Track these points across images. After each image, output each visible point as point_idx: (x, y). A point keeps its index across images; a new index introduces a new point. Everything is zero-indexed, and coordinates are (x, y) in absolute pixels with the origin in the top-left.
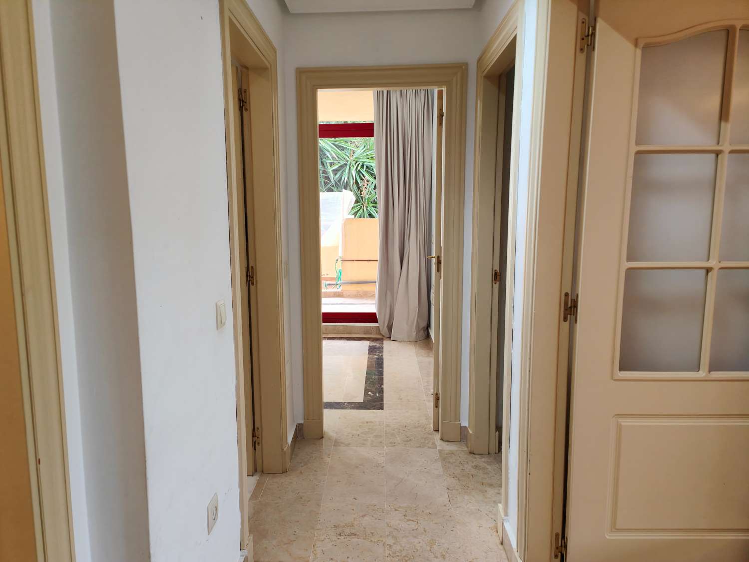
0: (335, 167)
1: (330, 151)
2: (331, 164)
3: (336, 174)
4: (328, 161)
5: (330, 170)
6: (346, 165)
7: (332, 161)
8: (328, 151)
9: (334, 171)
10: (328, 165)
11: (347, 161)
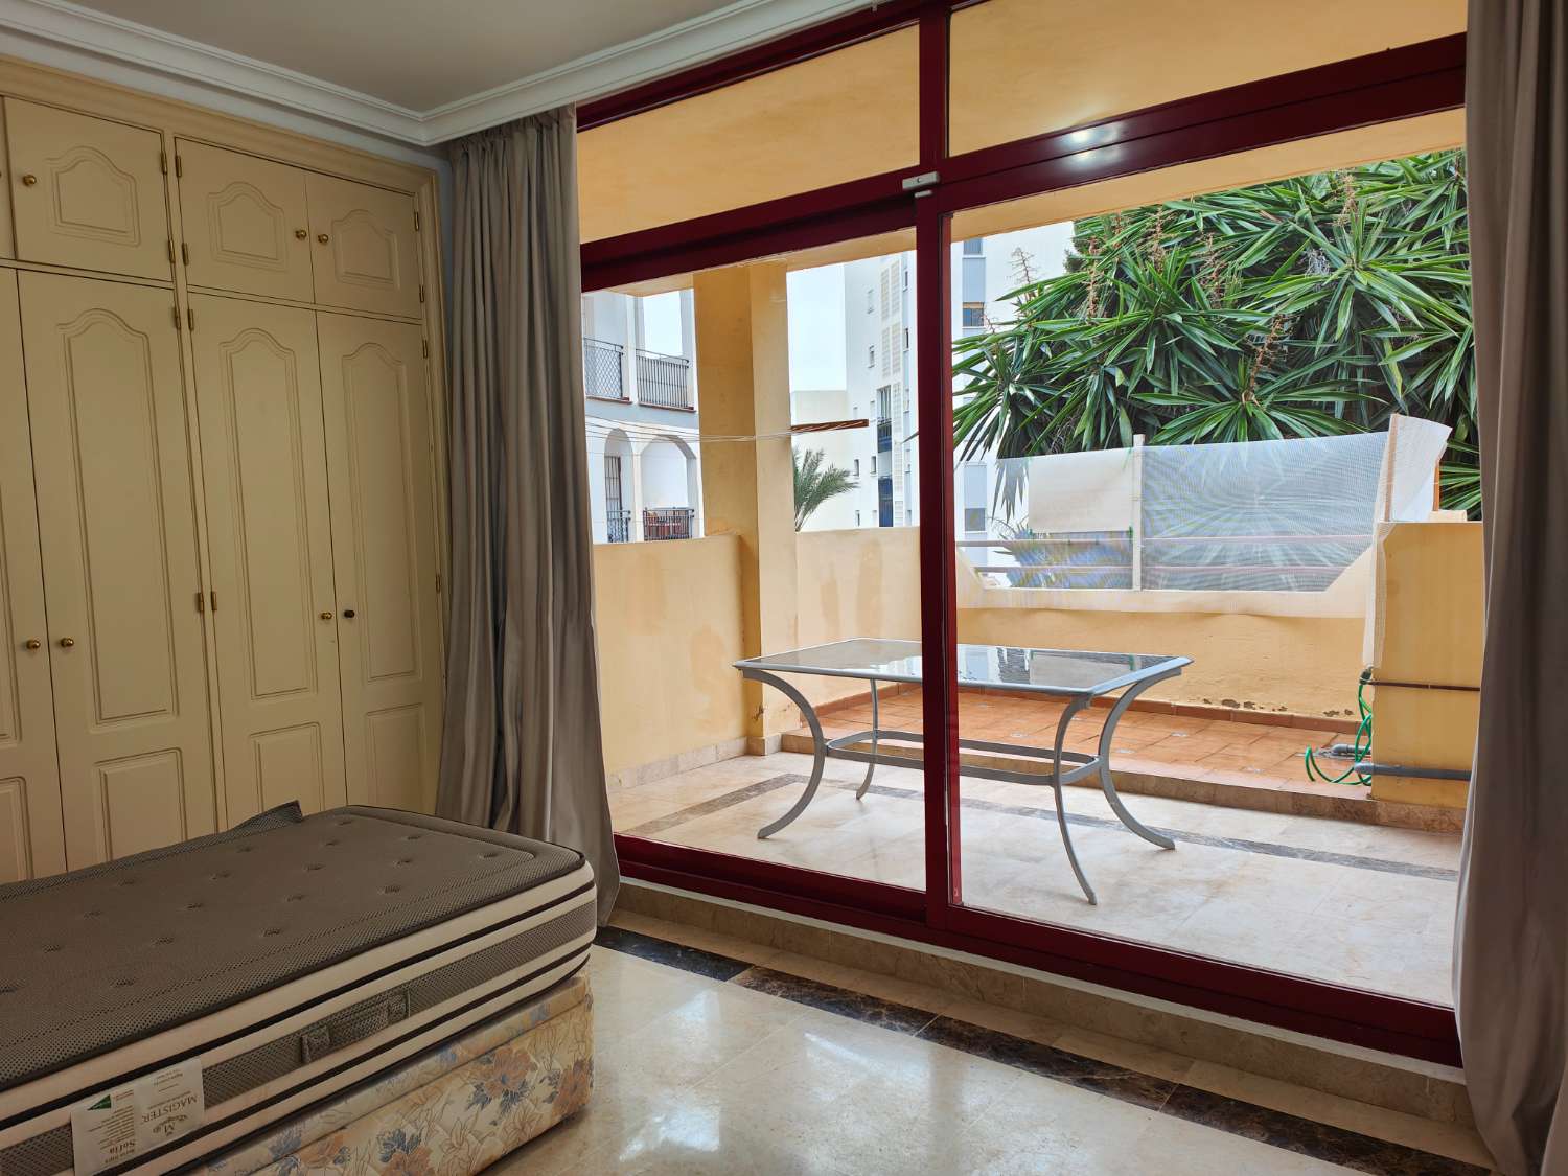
0: (1409, 353)
1: (1395, 300)
2: (1398, 343)
3: (1413, 377)
4: (1385, 335)
5: (1392, 361)
6: (1455, 341)
7: (1399, 334)
8: (1387, 302)
9: (1403, 365)
10: (1388, 347)
11: (1461, 328)
